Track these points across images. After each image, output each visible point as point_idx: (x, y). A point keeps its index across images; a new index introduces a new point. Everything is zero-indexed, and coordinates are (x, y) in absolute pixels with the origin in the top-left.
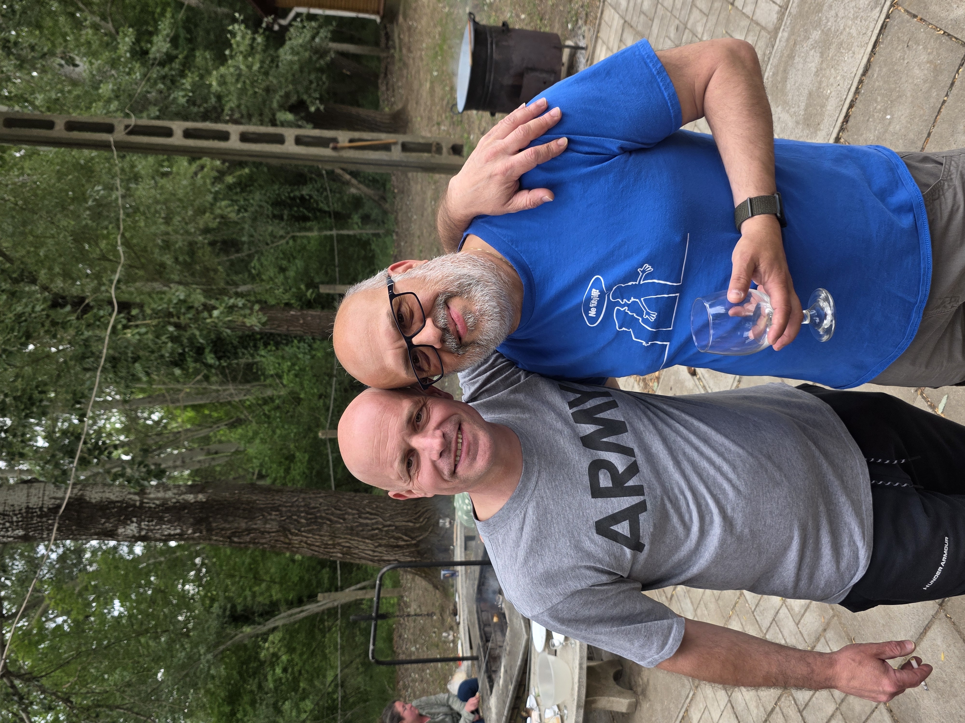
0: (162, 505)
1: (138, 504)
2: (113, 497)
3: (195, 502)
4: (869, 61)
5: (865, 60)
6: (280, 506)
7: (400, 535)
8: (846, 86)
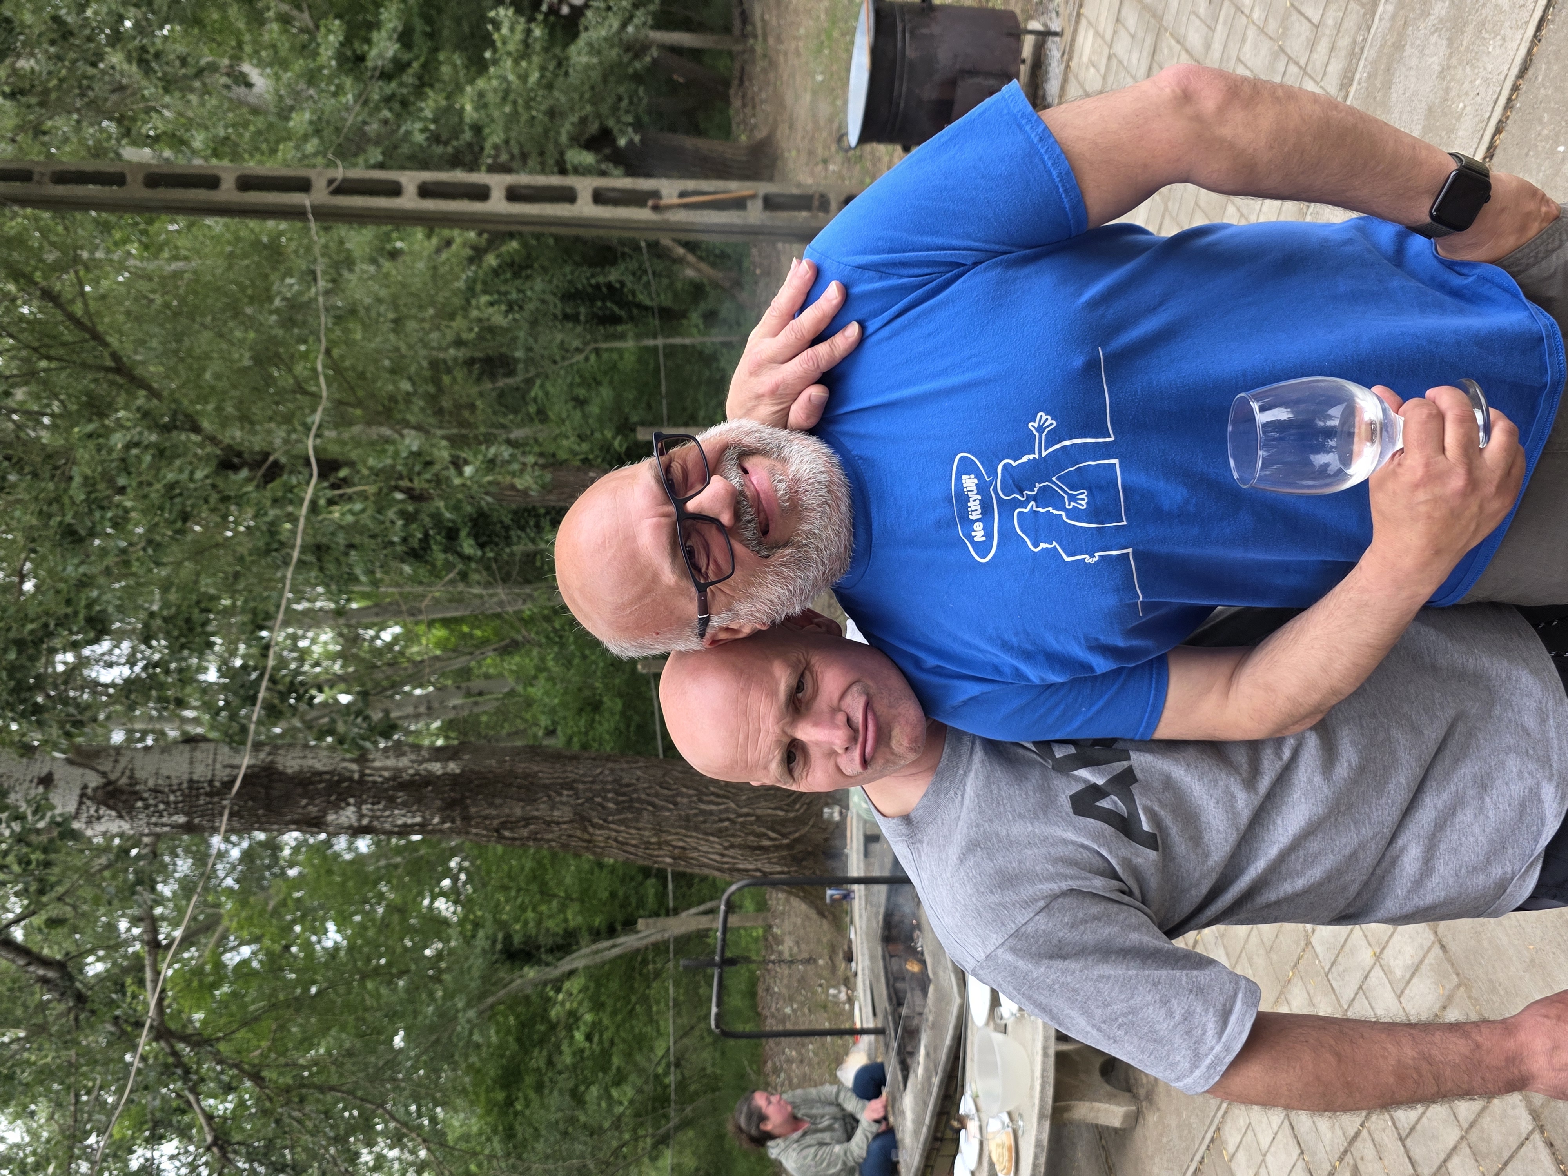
0: (394, 778)
1: (356, 776)
2: (319, 766)
3: (444, 774)
4: (1529, 52)
5: (1523, 52)
6: (574, 781)
7: (763, 830)
8: (1490, 96)
